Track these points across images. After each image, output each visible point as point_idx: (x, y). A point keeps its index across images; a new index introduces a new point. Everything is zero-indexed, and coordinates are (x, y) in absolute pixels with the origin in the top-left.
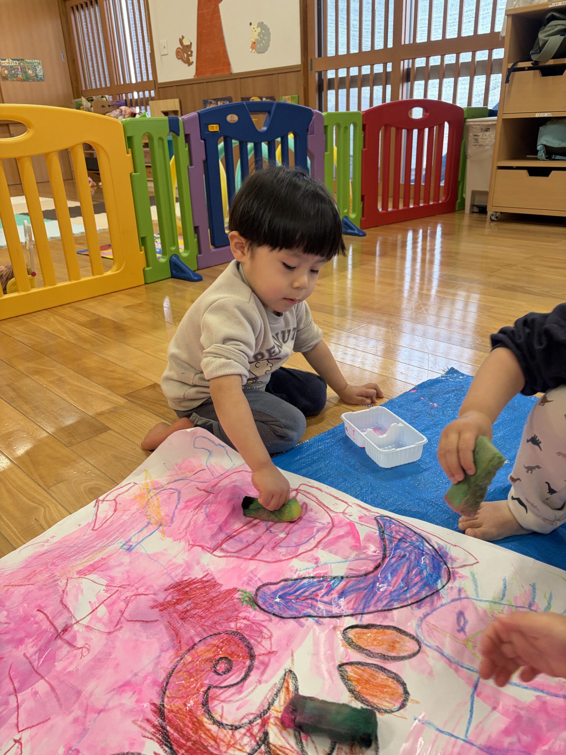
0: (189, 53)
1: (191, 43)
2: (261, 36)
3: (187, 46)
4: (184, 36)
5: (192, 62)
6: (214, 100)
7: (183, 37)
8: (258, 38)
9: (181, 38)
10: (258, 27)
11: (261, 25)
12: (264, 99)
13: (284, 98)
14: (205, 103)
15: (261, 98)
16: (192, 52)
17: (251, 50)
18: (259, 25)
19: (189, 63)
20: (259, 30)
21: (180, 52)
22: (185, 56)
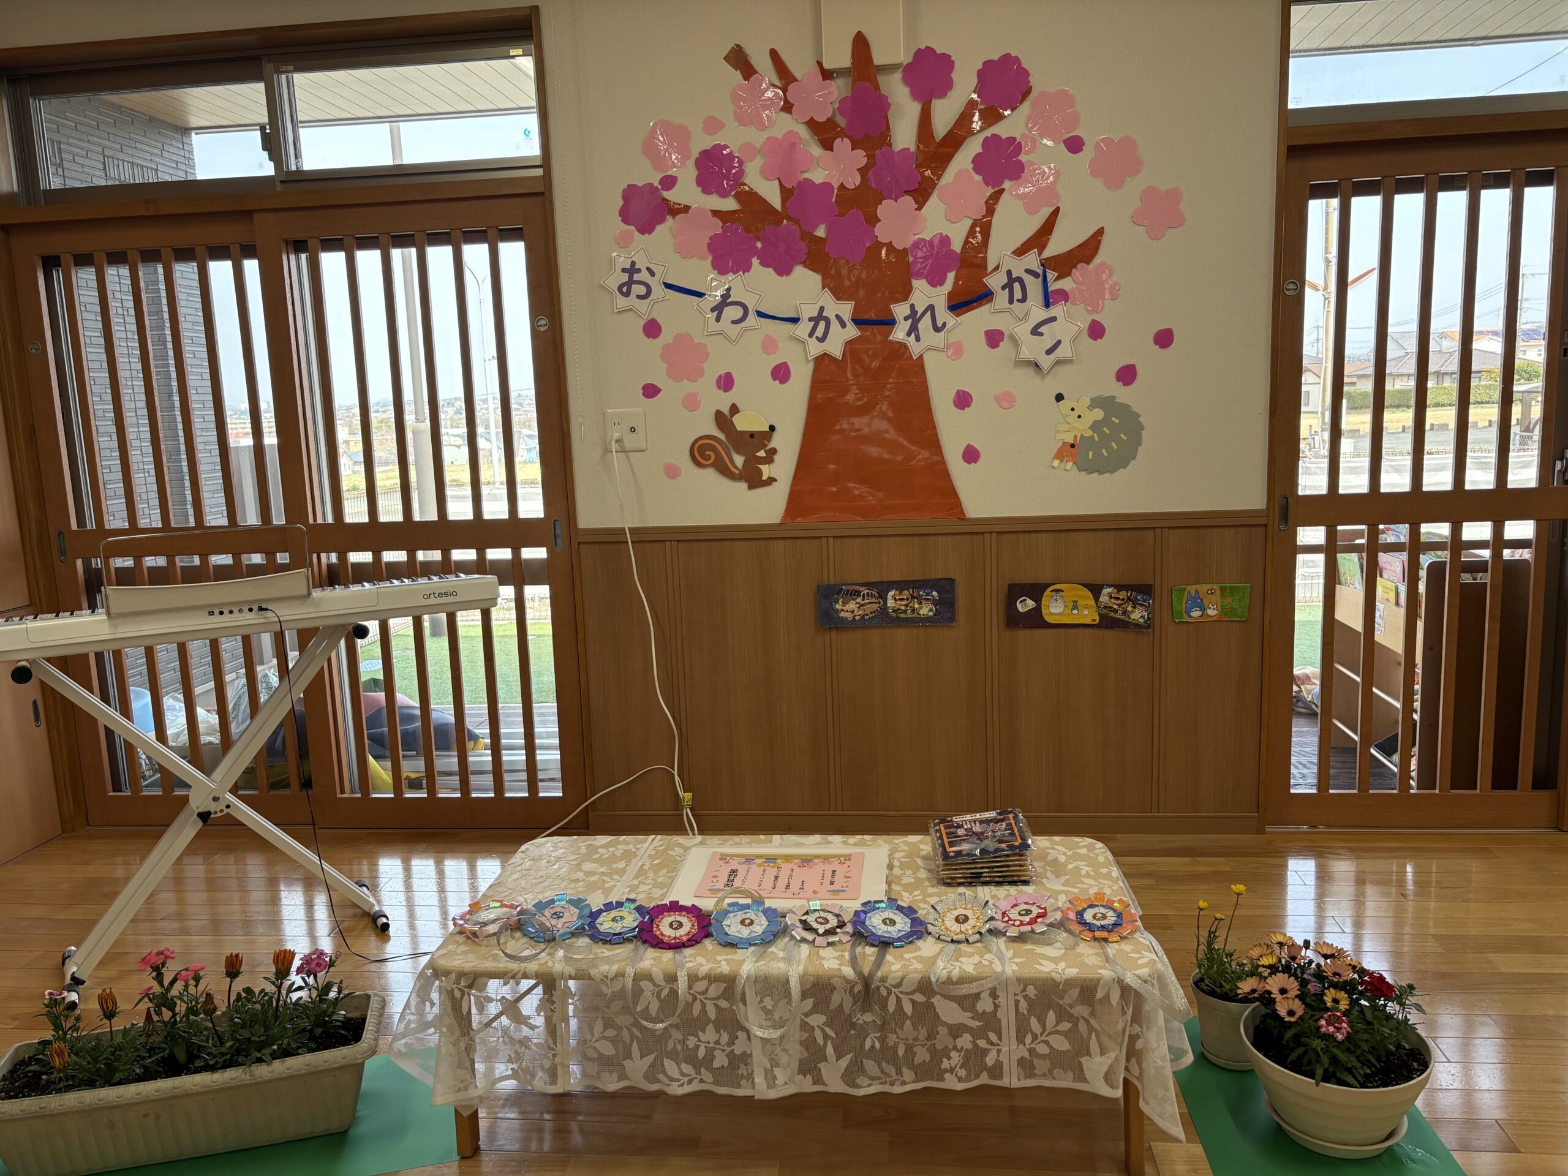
0: (762, 454)
1: (772, 428)
2: (1105, 430)
3: (752, 435)
5: (771, 480)
6: (870, 584)
7: (734, 409)
8: (1089, 433)
9: (726, 410)
10: (1091, 407)
12: (1107, 591)
13: (1191, 589)
14: (829, 593)
15: (1095, 590)
16: (774, 451)
17: (1056, 463)
18: (1097, 402)
19: (755, 480)
20: (1098, 414)
21: (713, 449)
22: (739, 460)
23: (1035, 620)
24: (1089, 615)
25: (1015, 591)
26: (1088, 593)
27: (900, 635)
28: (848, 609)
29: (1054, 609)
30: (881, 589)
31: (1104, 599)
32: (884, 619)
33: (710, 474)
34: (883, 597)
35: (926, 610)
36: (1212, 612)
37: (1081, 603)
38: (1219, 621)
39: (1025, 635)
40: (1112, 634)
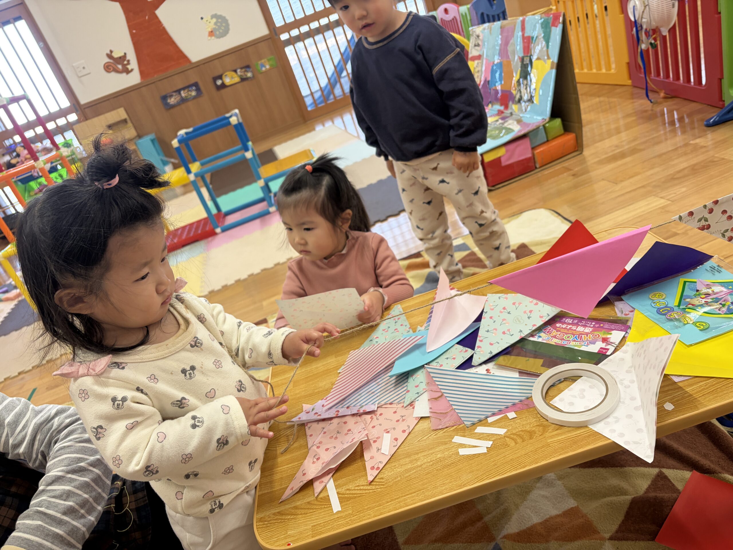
1: (125, 54)
2: (219, 24)
3: (120, 58)
4: (112, 49)
5: (132, 70)
6: (175, 92)
7: (111, 52)
10: (212, 18)
11: (214, 16)
12: (239, 71)
13: (260, 62)
14: (164, 98)
15: (235, 71)
16: (128, 61)
17: (209, 38)
18: (213, 17)
19: (128, 72)
20: (214, 20)
21: (110, 66)
22: (120, 67)
23: (223, 86)
24: (237, 79)
25: (215, 79)
26: (233, 73)
27: (190, 104)
28: (172, 101)
29: (227, 81)
30: (179, 91)
31: (239, 73)
32: (184, 100)
33: (113, 74)
34: (180, 93)
35: (194, 93)
36: (268, 67)
37: (234, 76)
38: (270, 69)
39: (223, 91)
40: (245, 83)
